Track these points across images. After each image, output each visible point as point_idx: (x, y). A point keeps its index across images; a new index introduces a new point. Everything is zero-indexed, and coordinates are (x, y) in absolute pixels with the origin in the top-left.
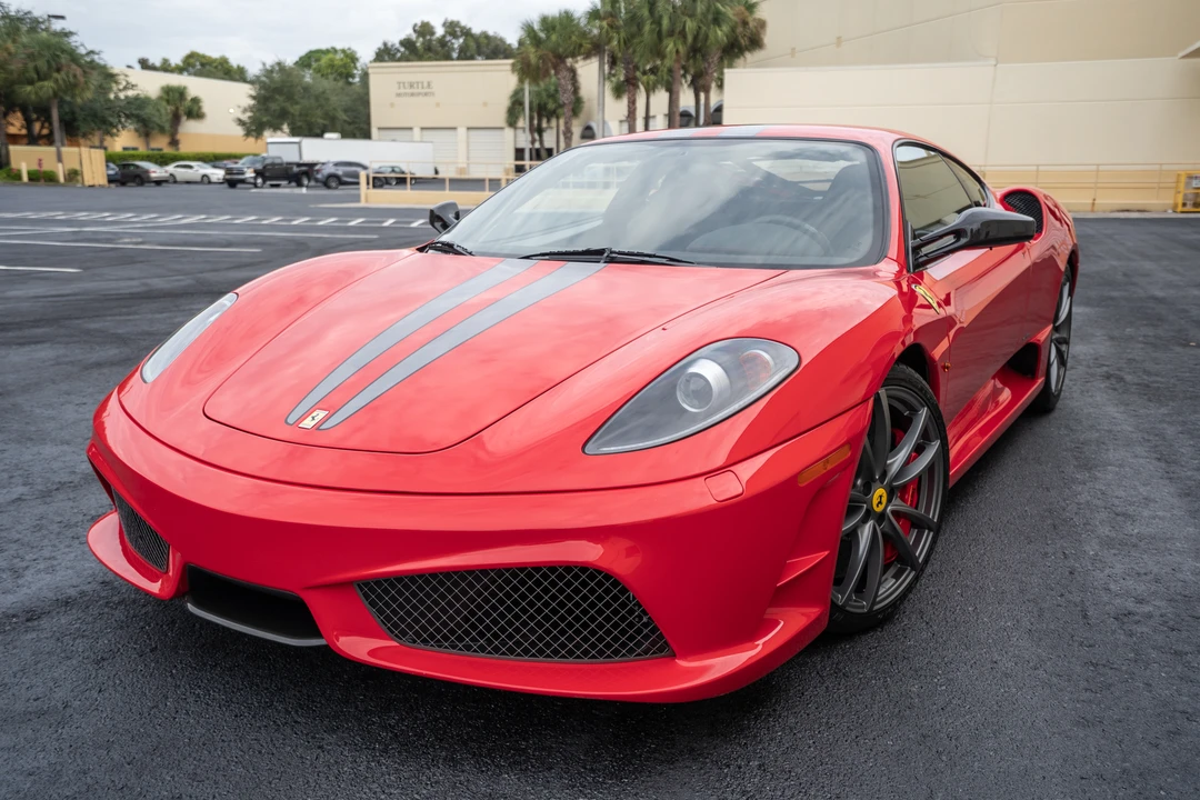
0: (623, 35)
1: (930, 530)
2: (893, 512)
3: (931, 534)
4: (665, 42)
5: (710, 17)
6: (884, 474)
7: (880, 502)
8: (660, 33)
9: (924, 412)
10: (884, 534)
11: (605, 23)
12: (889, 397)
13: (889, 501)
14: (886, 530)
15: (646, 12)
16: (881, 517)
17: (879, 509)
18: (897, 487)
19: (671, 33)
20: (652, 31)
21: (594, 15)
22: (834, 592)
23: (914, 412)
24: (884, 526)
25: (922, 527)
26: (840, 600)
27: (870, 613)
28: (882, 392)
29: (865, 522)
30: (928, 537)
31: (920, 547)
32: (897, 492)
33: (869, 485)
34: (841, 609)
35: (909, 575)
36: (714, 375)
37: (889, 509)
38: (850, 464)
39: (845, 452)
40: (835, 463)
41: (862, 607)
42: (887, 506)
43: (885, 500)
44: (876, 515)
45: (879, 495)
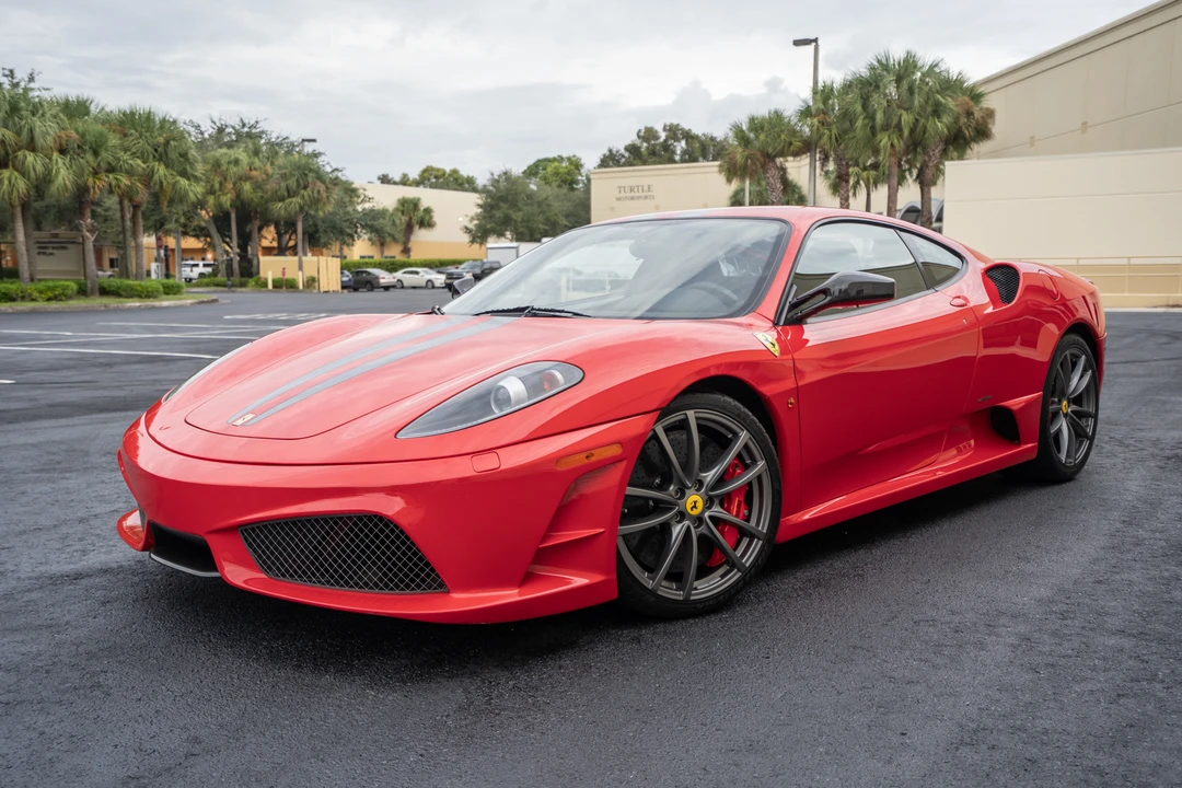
0: (834, 131)
1: (760, 539)
2: (710, 517)
3: (761, 542)
4: (879, 137)
5: (929, 109)
6: (699, 484)
7: (695, 507)
8: (873, 128)
9: (742, 435)
11: (815, 121)
12: (699, 419)
13: (708, 506)
15: (859, 108)
17: (695, 512)
18: (717, 496)
19: (886, 127)
20: (865, 126)
21: (806, 113)
22: (643, 577)
23: (736, 435)
24: (703, 529)
25: (752, 536)
26: (650, 584)
27: (686, 601)
28: (691, 414)
29: (679, 522)
30: (757, 545)
31: (749, 553)
32: (717, 502)
33: (682, 492)
34: (653, 592)
35: (735, 576)
36: (514, 387)
37: (707, 514)
38: (621, 461)
39: (616, 450)
40: (601, 454)
41: (679, 595)
42: (703, 512)
43: (700, 505)
44: (691, 518)
45: (694, 501)
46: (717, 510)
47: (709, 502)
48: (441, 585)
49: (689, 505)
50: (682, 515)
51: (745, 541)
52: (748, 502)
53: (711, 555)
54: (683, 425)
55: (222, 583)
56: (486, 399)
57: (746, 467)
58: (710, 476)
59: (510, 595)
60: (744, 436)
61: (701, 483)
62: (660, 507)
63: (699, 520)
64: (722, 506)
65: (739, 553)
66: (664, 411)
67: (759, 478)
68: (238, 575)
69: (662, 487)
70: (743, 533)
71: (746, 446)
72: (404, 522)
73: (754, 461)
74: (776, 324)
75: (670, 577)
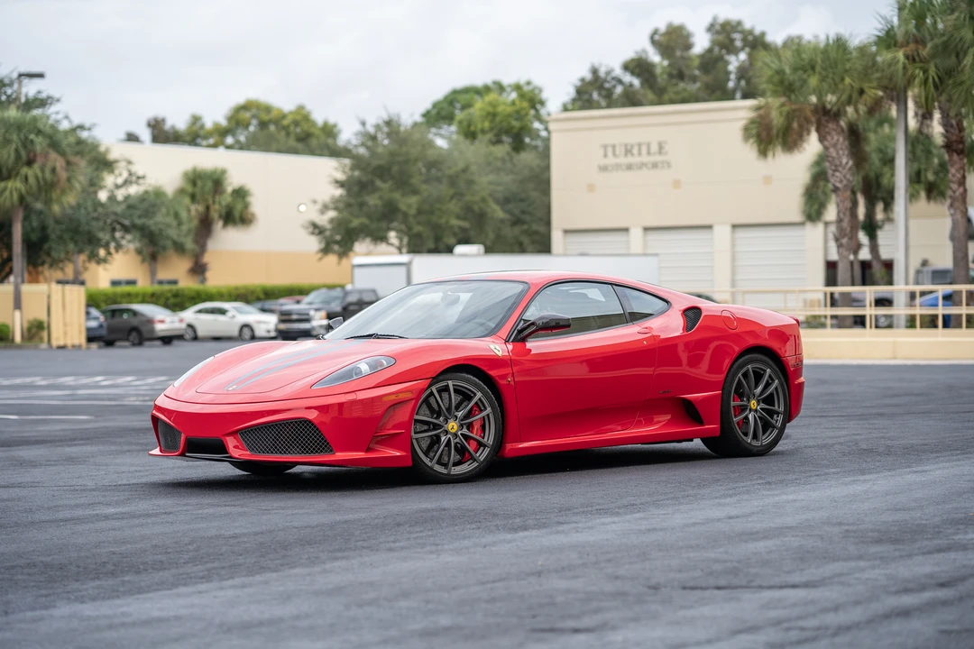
1: (488, 447)
2: (461, 434)
7: (453, 428)
10: (455, 442)
17: (453, 431)
18: (465, 424)
22: (427, 461)
23: (475, 394)
24: (457, 440)
25: (485, 446)
26: (430, 464)
27: (449, 474)
28: (450, 383)
29: (445, 435)
30: (487, 450)
31: (483, 455)
32: (465, 427)
33: (446, 420)
34: (431, 468)
35: (475, 464)
36: (364, 368)
37: (459, 433)
38: (412, 399)
39: (409, 395)
40: (402, 396)
41: (445, 471)
42: (457, 431)
43: (456, 427)
44: (451, 434)
45: (452, 426)
46: (465, 431)
47: (461, 426)
48: (331, 451)
49: (450, 427)
50: (447, 432)
51: (482, 448)
52: (483, 428)
53: (464, 454)
54: (446, 389)
56: (351, 373)
57: (481, 411)
58: (460, 414)
59: (361, 455)
60: (479, 395)
61: (456, 417)
62: (436, 426)
63: (456, 435)
64: (468, 429)
65: (478, 455)
66: (435, 379)
67: (488, 415)
69: (438, 418)
70: (480, 444)
71: (480, 399)
72: (316, 422)
73: (485, 409)
74: (506, 341)
75: (439, 462)
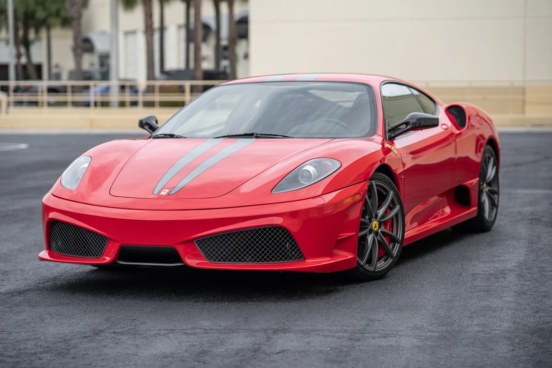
1: (398, 243)
2: (381, 232)
3: (399, 245)
6: (376, 216)
7: (375, 227)
9: (392, 193)
10: (378, 240)
12: (377, 185)
13: (380, 227)
14: (379, 239)
16: (377, 233)
17: (375, 230)
18: (382, 222)
22: (359, 259)
23: (388, 192)
24: (378, 237)
25: (395, 241)
26: (362, 264)
27: (374, 271)
28: (374, 183)
29: (370, 234)
30: (397, 246)
31: (394, 250)
32: (382, 225)
33: (371, 219)
34: (363, 268)
35: (390, 261)
36: (312, 170)
37: (379, 231)
38: (360, 201)
39: (358, 198)
41: (372, 269)
42: (378, 229)
43: (377, 226)
44: (374, 232)
46: (383, 228)
47: (380, 225)
49: (374, 226)
50: (371, 231)
51: (392, 244)
52: (392, 224)
55: (187, 266)
56: (299, 176)
57: (392, 209)
58: (381, 212)
59: (325, 261)
64: (384, 226)
65: (392, 250)
67: (397, 214)
68: (192, 262)
71: (393, 198)
73: (396, 205)
75: (368, 262)
